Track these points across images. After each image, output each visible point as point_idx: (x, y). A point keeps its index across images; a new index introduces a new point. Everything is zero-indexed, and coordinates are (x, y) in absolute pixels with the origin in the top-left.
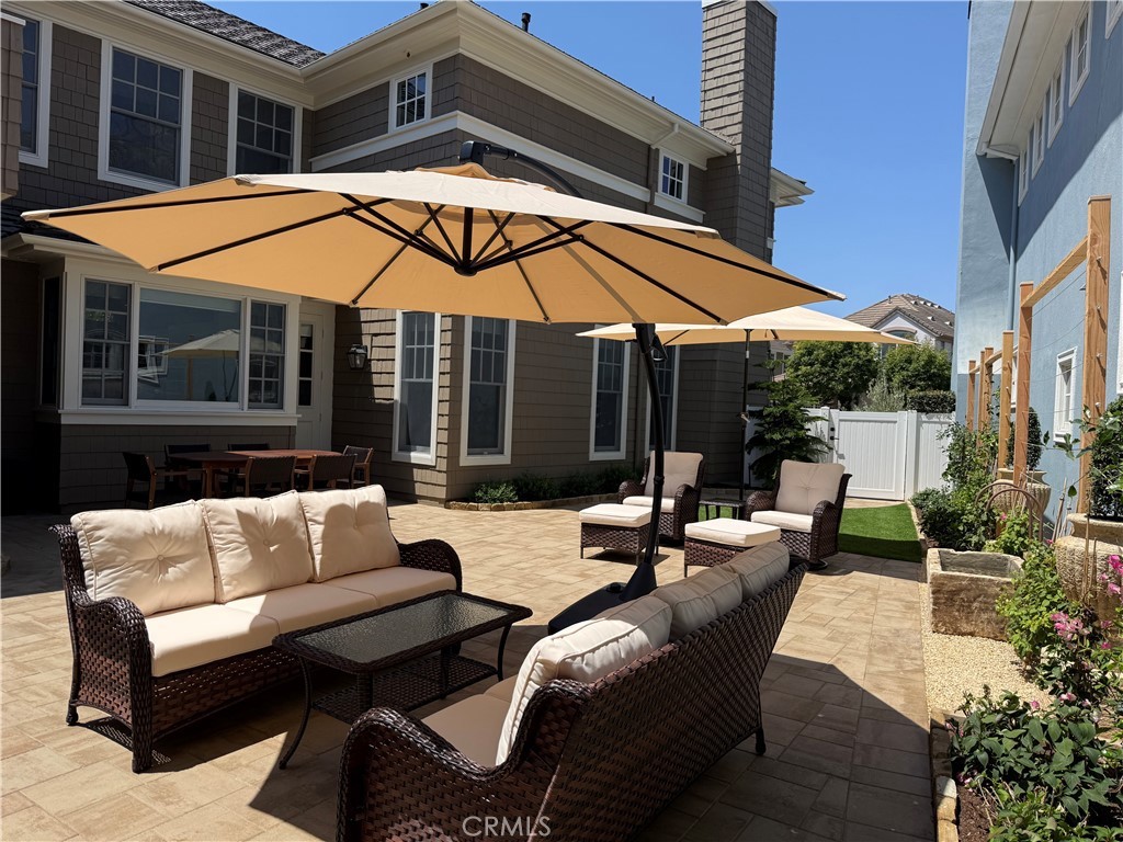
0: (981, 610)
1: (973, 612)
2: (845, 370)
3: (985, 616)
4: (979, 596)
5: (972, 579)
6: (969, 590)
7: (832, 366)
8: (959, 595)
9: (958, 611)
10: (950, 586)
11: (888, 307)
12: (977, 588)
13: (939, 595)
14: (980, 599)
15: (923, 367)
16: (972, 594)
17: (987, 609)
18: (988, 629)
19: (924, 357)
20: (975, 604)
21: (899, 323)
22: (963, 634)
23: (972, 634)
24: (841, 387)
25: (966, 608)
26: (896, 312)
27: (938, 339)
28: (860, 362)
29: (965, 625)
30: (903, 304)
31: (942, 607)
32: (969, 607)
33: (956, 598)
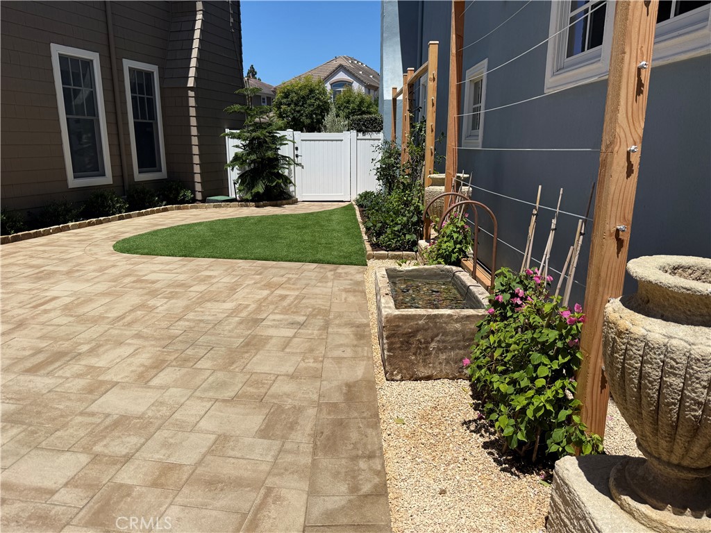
0: (439, 350)
1: (430, 354)
2: (311, 109)
3: (443, 356)
4: (437, 336)
5: (429, 317)
6: (426, 330)
7: (302, 105)
8: (414, 336)
9: (415, 354)
10: (407, 328)
11: (336, 64)
12: (435, 326)
13: (393, 340)
14: (438, 338)
15: (358, 106)
16: (430, 333)
17: (446, 348)
18: (447, 369)
19: (358, 100)
20: (433, 345)
21: (342, 76)
22: (420, 379)
23: (428, 378)
24: (308, 121)
25: (423, 350)
26: (341, 68)
27: (365, 87)
28: (321, 104)
29: (422, 369)
30: (344, 63)
31: (398, 352)
32: (427, 348)
33: (412, 340)
